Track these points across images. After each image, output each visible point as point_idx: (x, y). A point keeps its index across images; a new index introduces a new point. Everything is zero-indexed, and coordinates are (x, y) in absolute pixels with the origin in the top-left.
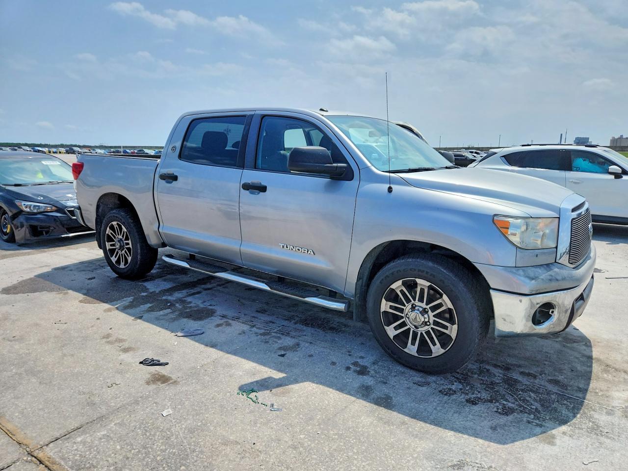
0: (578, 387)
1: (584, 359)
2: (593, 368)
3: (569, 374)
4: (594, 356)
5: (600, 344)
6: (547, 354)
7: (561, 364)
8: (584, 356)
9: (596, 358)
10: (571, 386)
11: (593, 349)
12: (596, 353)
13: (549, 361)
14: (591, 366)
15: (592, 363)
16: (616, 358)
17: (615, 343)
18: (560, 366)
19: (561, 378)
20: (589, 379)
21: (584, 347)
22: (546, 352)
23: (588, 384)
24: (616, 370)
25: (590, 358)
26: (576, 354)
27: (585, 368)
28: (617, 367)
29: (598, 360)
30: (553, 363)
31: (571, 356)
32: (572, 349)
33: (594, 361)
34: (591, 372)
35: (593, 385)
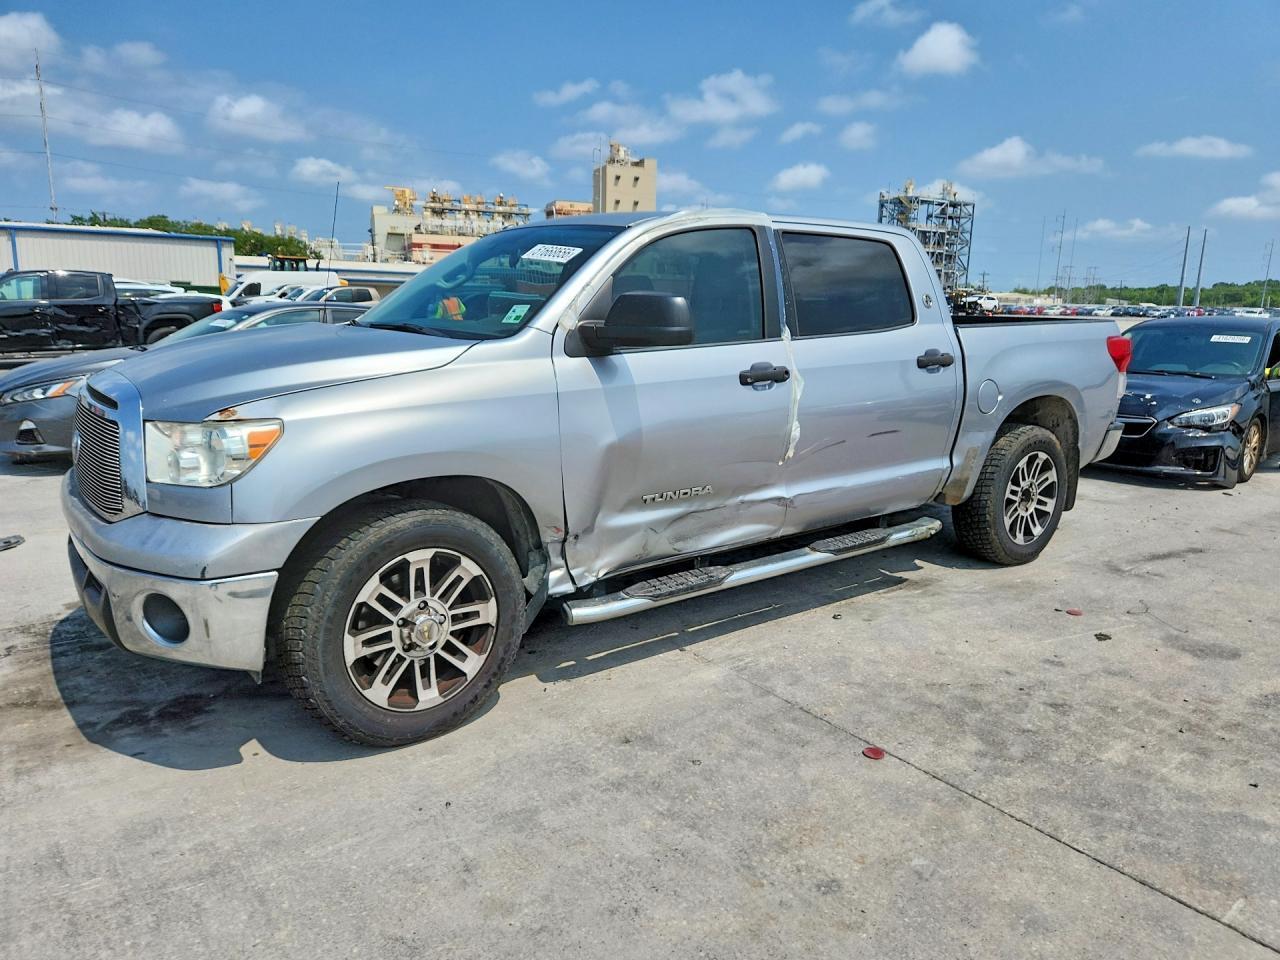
0: (67, 656)
1: (78, 696)
2: (56, 688)
3: (90, 665)
4: (65, 711)
5: (64, 742)
6: (148, 675)
7: (113, 671)
8: (85, 701)
9: (60, 708)
10: (79, 652)
11: (72, 723)
12: (65, 720)
13: (135, 666)
14: (62, 690)
15: (64, 698)
16: (22, 727)
17: (29, 764)
18: (112, 668)
19: (99, 655)
20: (56, 672)
21: (93, 719)
22: (154, 677)
23: (54, 665)
24: (16, 705)
25: (71, 704)
26: (101, 699)
27: (70, 684)
28: (16, 710)
29: (52, 706)
30: (127, 668)
31: (106, 693)
32: (115, 705)
33: (62, 701)
34: (58, 682)
35: (48, 666)
